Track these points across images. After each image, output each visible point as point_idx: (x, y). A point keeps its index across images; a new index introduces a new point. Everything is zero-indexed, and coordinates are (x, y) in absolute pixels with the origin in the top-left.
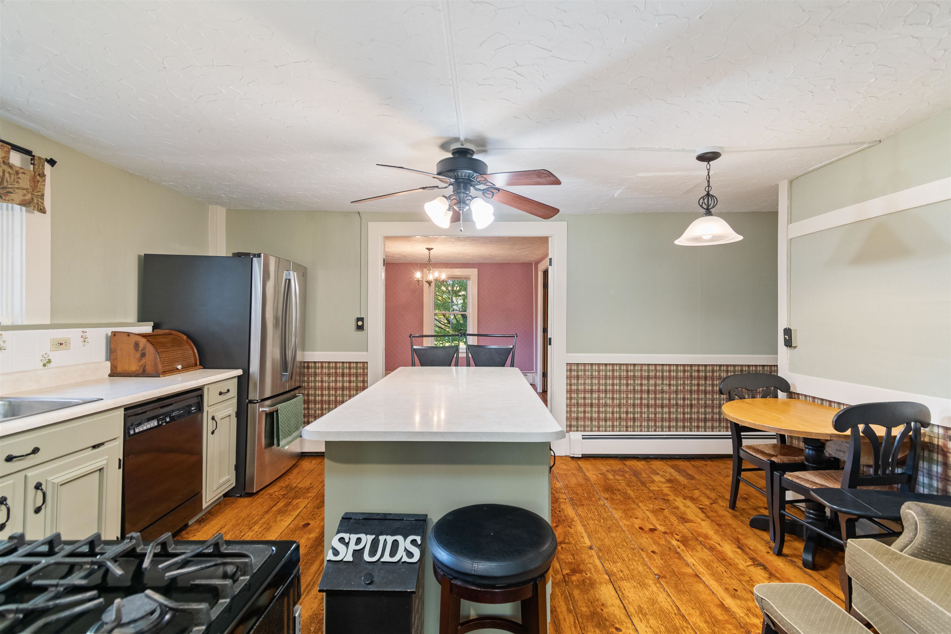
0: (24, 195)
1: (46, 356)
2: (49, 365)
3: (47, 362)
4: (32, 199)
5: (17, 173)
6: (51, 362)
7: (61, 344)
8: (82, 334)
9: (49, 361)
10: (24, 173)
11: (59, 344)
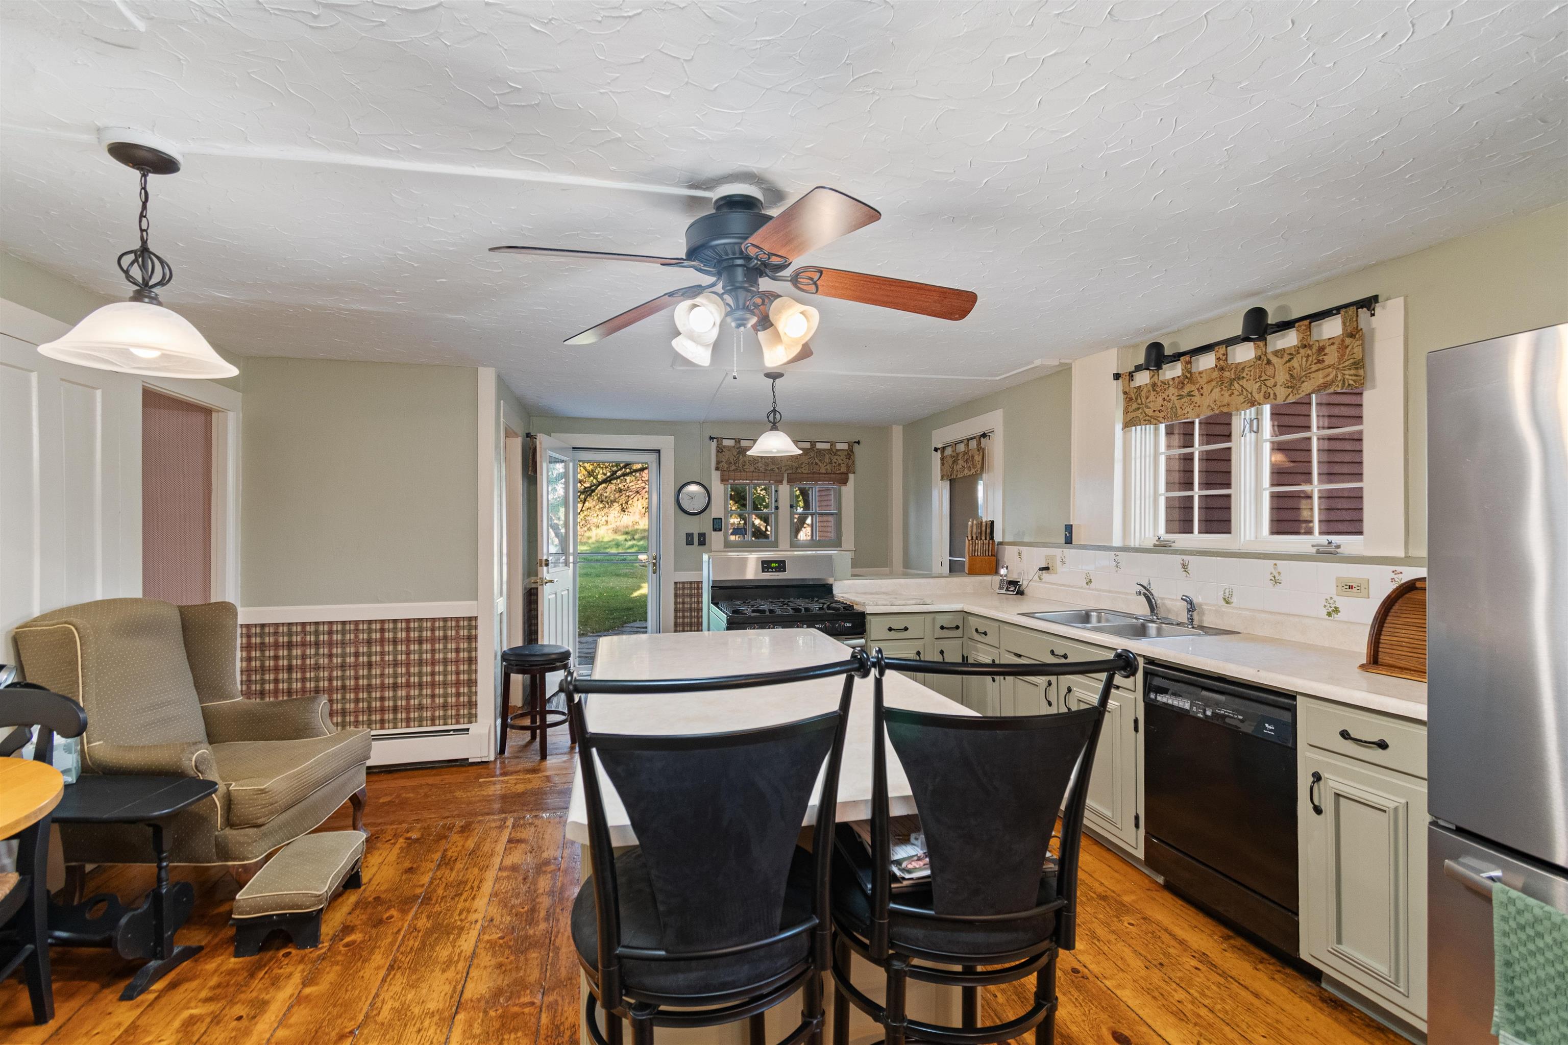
0: (1328, 375)
1: (1331, 601)
2: (1336, 616)
3: (1333, 611)
4: (1336, 376)
5: (1321, 349)
6: (1339, 611)
7: (1351, 587)
8: (1393, 576)
9: (1336, 610)
10: (1333, 344)
11: (1348, 587)
